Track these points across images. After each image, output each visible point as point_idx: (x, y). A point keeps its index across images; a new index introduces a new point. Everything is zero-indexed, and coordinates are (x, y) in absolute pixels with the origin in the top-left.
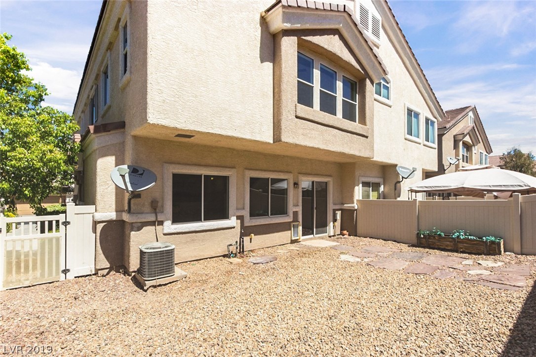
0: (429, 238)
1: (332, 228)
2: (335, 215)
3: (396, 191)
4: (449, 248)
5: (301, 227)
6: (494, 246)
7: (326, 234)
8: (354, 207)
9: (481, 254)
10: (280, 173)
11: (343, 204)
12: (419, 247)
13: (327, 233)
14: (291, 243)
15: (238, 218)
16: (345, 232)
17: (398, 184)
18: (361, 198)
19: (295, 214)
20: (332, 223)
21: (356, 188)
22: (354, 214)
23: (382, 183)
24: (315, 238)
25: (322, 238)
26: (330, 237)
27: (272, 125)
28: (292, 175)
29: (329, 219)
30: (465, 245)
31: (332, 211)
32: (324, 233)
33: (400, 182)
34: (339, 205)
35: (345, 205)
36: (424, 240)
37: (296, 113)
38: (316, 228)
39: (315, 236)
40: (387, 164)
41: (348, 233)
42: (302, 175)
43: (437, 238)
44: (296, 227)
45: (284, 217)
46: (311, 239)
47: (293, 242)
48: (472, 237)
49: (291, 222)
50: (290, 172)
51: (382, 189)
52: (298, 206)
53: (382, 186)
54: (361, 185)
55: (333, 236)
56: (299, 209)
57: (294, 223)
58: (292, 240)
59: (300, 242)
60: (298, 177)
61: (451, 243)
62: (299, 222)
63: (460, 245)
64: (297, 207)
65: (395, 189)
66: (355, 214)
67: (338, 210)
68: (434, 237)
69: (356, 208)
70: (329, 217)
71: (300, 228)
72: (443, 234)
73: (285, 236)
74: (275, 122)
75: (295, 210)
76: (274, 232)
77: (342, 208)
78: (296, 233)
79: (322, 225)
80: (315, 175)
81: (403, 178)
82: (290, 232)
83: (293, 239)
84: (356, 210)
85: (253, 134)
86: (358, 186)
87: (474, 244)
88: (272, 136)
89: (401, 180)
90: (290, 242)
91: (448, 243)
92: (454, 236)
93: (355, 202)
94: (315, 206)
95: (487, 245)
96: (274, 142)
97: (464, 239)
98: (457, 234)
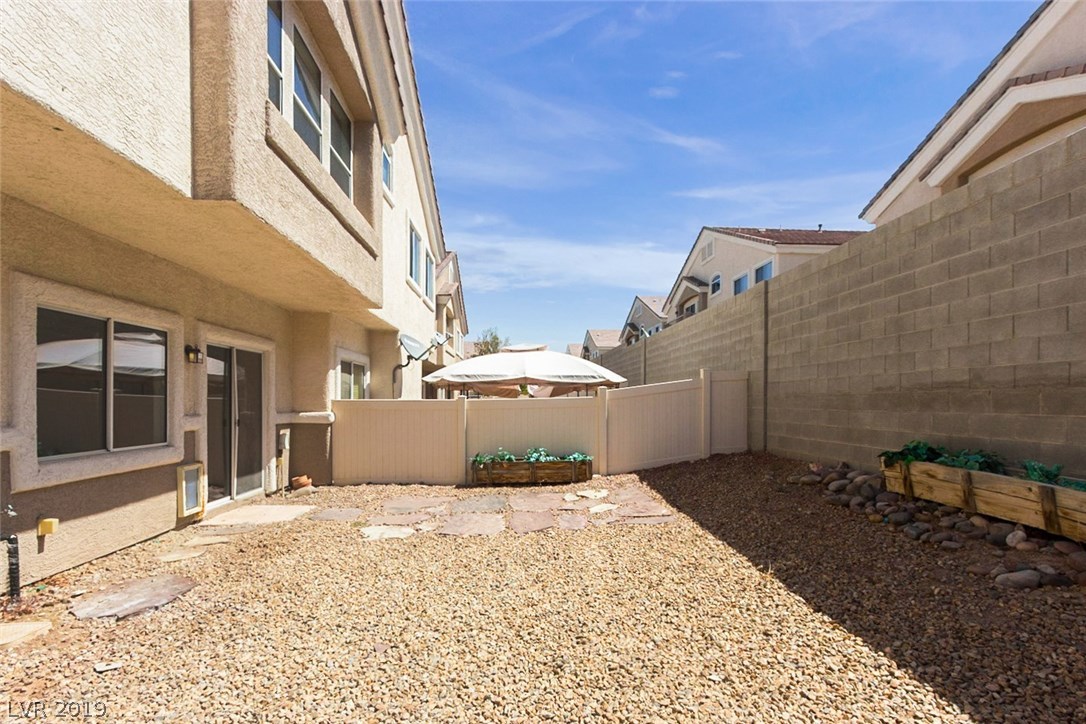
0: (493, 468)
1: (274, 472)
2: (279, 439)
3: (395, 385)
4: (524, 481)
5: (206, 477)
6: (584, 467)
7: (260, 490)
8: (327, 418)
9: (569, 483)
10: (147, 310)
11: (295, 411)
12: (476, 487)
13: (261, 486)
14: (177, 528)
16: (304, 479)
17: (399, 370)
18: (339, 398)
19: (190, 437)
20: (274, 460)
21: (331, 373)
22: (325, 435)
23: (367, 367)
24: (236, 505)
25: (253, 502)
26: (267, 496)
27: (190, 135)
28: (181, 322)
29: (268, 451)
30: (547, 471)
31: (274, 428)
32: (253, 488)
33: (400, 366)
34: (286, 415)
35: (301, 414)
36: (484, 472)
37: (267, 130)
38: (238, 477)
39: (236, 498)
40: (384, 327)
41: (310, 480)
42: (209, 326)
43: (505, 466)
44: (194, 477)
45: (160, 451)
46: (227, 508)
47: (183, 523)
48: (551, 458)
49: (177, 464)
50: (175, 312)
51: (367, 379)
52: (196, 415)
53: (368, 373)
54: (339, 368)
55: (275, 493)
56: (200, 425)
57: (187, 468)
58: (179, 520)
59: (200, 521)
60: (195, 329)
61: (527, 472)
62: (199, 462)
63: (541, 473)
64: (196, 419)
65: (394, 381)
66: (329, 434)
67: (285, 426)
68: (501, 464)
69: (332, 419)
70: (268, 445)
71: (204, 480)
72: (513, 457)
73: (159, 509)
74: (202, 128)
75: (189, 428)
76: (124, 503)
77: (294, 421)
78: (195, 496)
79: (252, 466)
80: (236, 329)
81: (410, 357)
82: (173, 495)
83: (186, 513)
84: (331, 425)
85: (131, 139)
86: (334, 369)
87: (559, 468)
88: (190, 172)
89: (404, 362)
90: (173, 526)
91: (523, 472)
92: (532, 460)
93: (329, 405)
94: (235, 415)
95: (575, 467)
96: (195, 196)
97: (546, 462)
98: (535, 455)
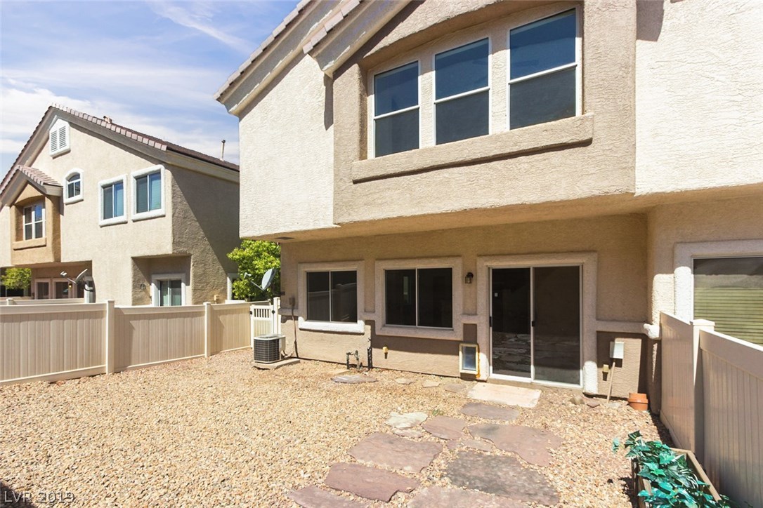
13: (578, 384)
14: (461, 378)
15: (367, 322)
19: (470, 328)
21: (659, 278)
28: (460, 260)
29: (583, 353)
34: (624, 324)
38: (536, 365)
39: (533, 381)
44: (472, 352)
45: (442, 332)
47: (465, 377)
49: (461, 342)
50: (459, 256)
52: (475, 314)
56: (483, 322)
57: (465, 345)
58: (462, 374)
60: (475, 263)
62: (477, 344)
66: (655, 353)
67: (627, 335)
70: (583, 348)
71: (479, 356)
75: (468, 322)
82: (457, 358)
83: (463, 371)
84: (657, 342)
86: (670, 270)
90: (459, 376)
93: (656, 318)
94: (531, 318)
